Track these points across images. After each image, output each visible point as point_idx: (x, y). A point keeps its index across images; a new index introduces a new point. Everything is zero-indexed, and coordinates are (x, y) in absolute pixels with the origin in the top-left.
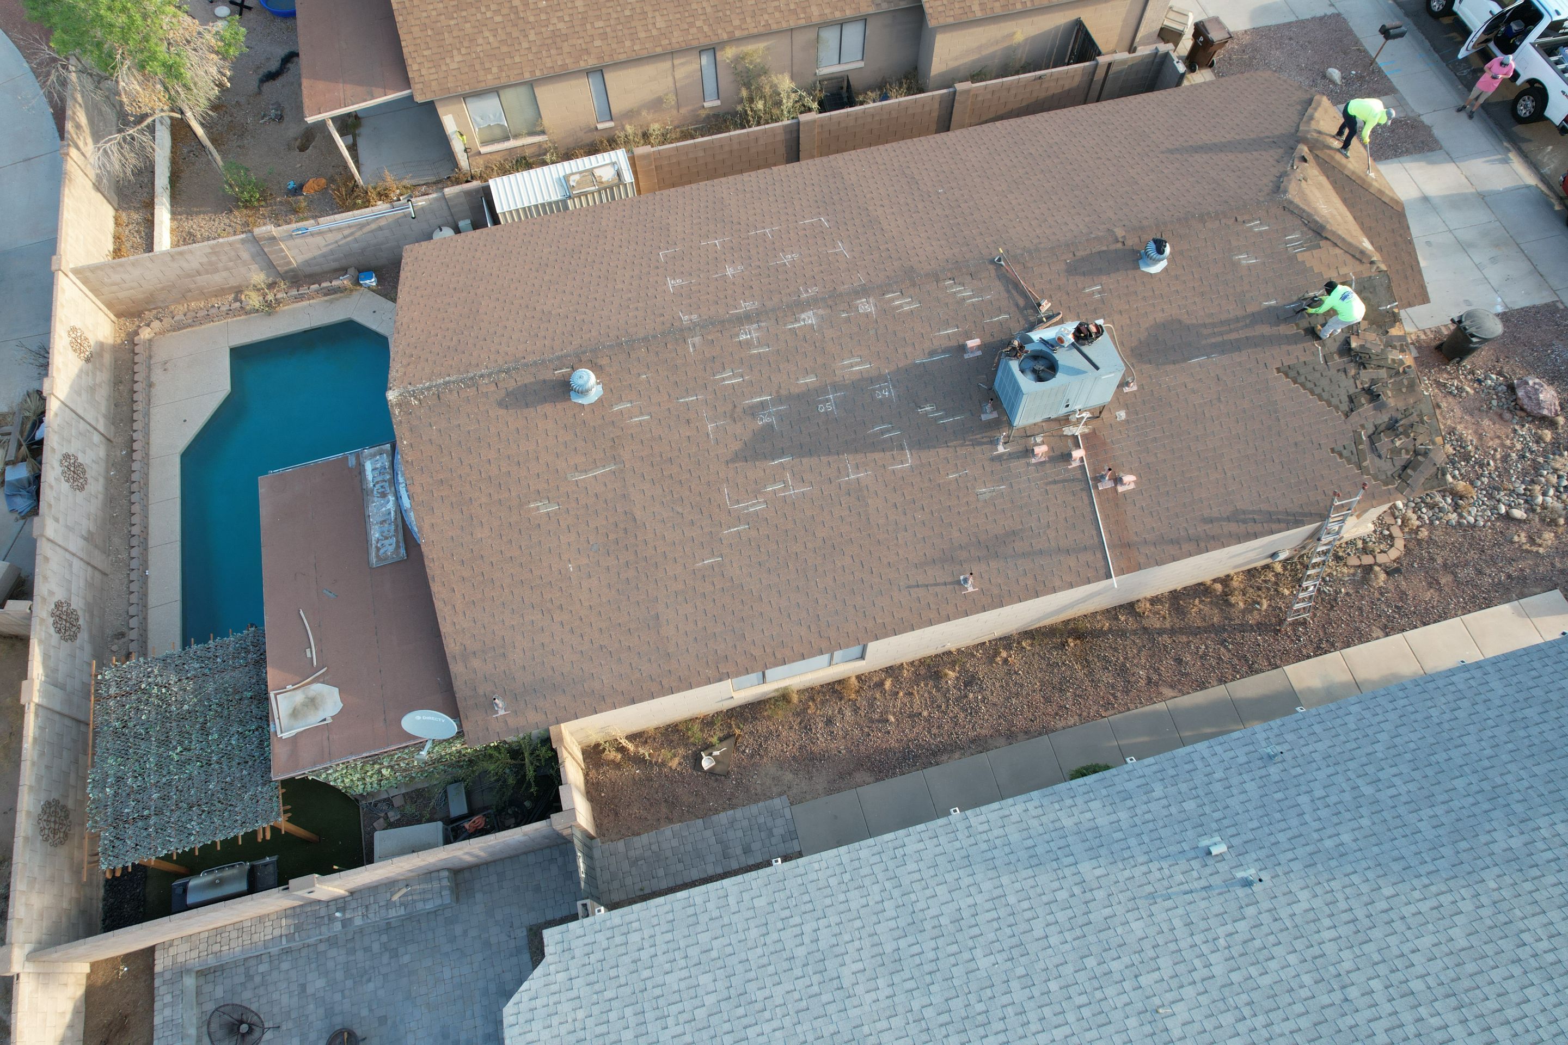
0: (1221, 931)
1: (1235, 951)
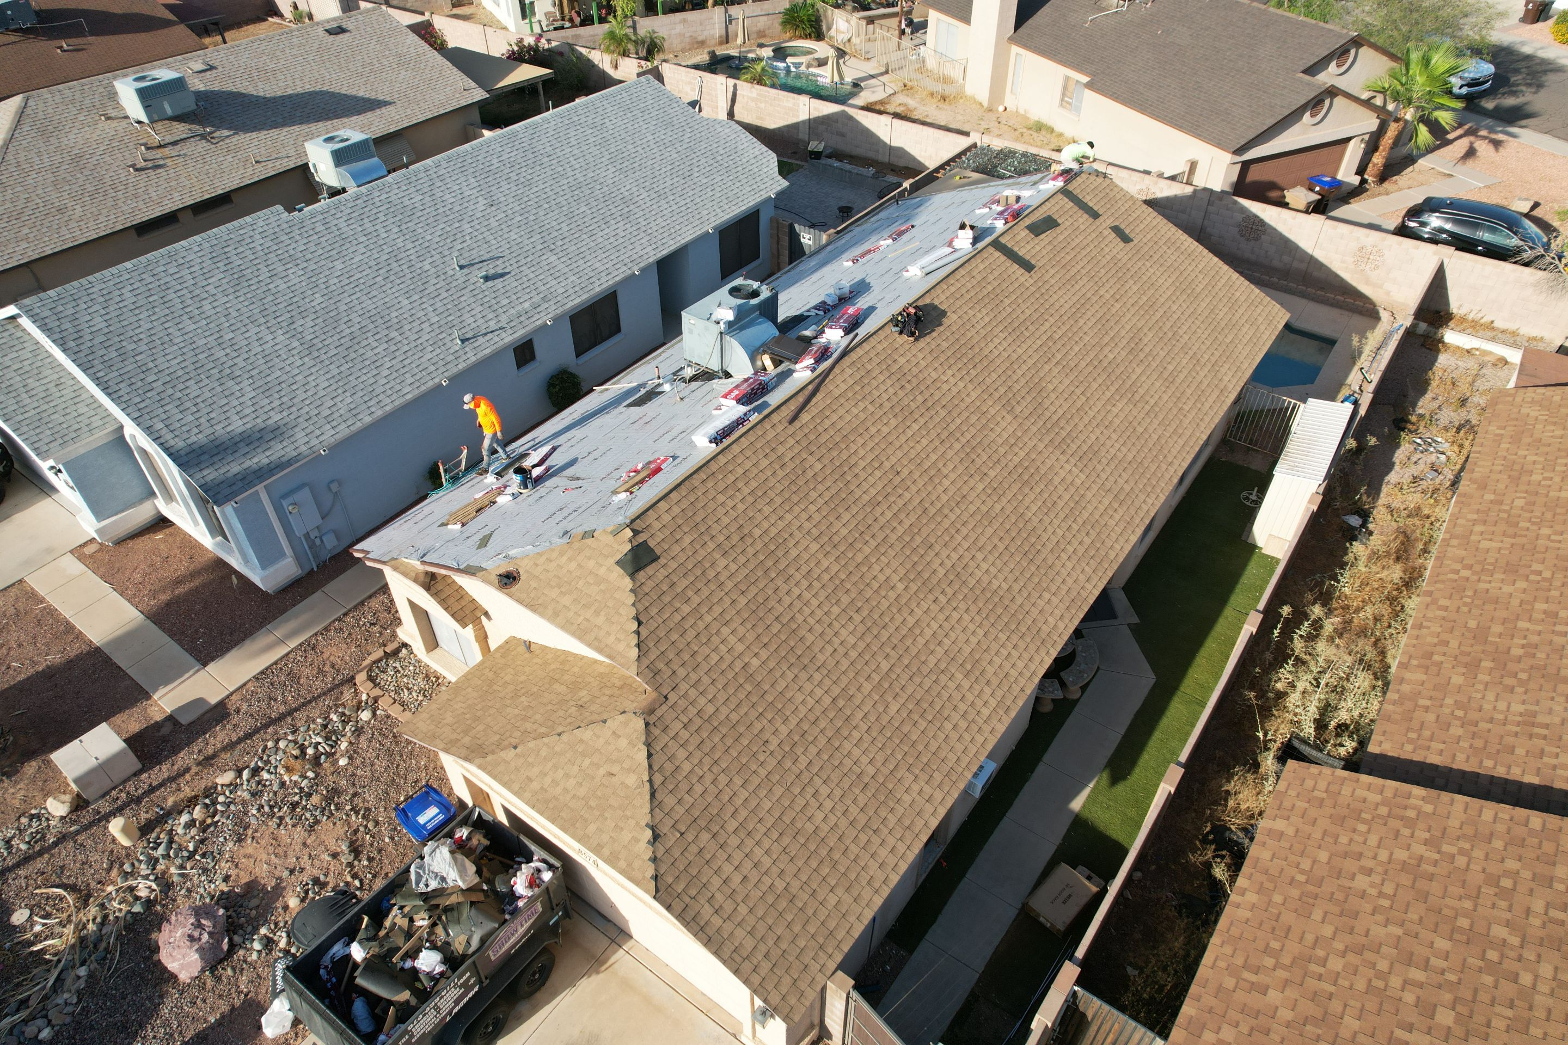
0: (469, 242)
1: (460, 235)
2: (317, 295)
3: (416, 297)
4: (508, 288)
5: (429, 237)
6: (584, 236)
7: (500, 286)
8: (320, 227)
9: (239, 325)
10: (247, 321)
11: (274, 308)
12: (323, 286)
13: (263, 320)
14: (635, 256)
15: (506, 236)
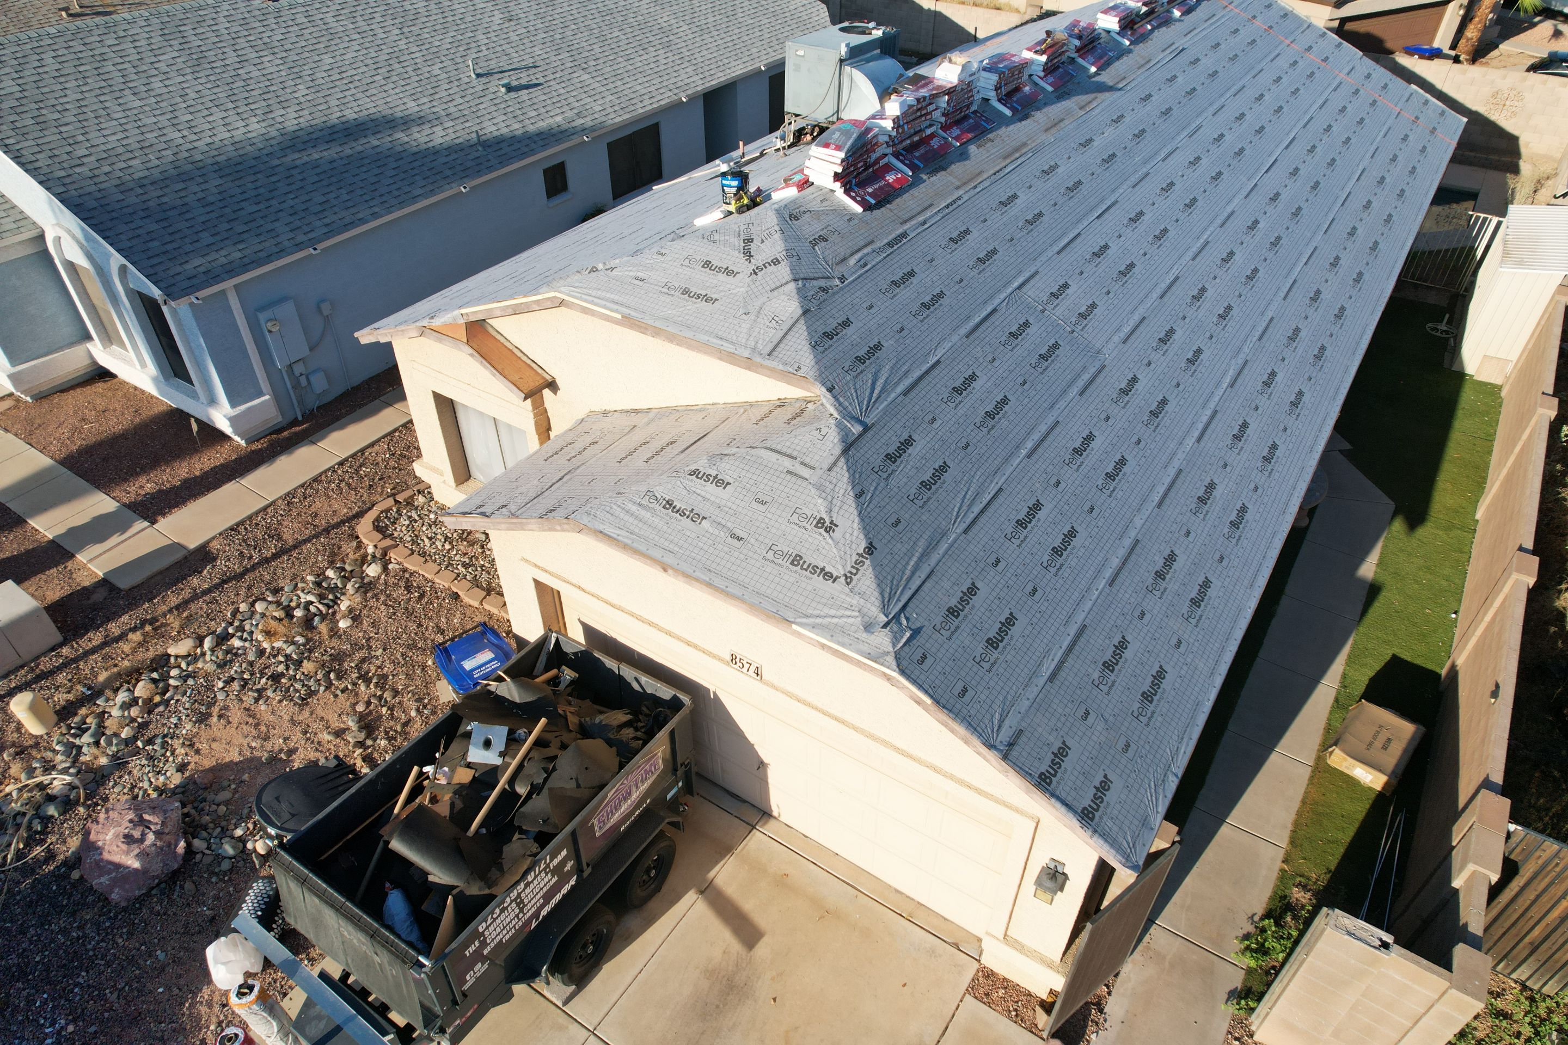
0: (486, 53)
1: (473, 45)
2: (300, 87)
3: (425, 100)
4: (535, 100)
5: (438, 43)
6: (620, 59)
7: (526, 98)
8: (301, 19)
9: (200, 107)
10: (211, 105)
11: (246, 95)
12: (309, 78)
13: (231, 105)
14: (680, 84)
15: (529, 50)
